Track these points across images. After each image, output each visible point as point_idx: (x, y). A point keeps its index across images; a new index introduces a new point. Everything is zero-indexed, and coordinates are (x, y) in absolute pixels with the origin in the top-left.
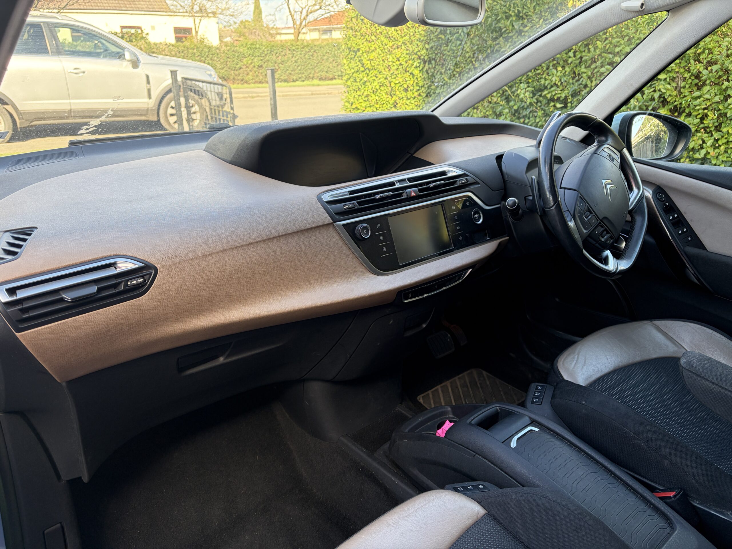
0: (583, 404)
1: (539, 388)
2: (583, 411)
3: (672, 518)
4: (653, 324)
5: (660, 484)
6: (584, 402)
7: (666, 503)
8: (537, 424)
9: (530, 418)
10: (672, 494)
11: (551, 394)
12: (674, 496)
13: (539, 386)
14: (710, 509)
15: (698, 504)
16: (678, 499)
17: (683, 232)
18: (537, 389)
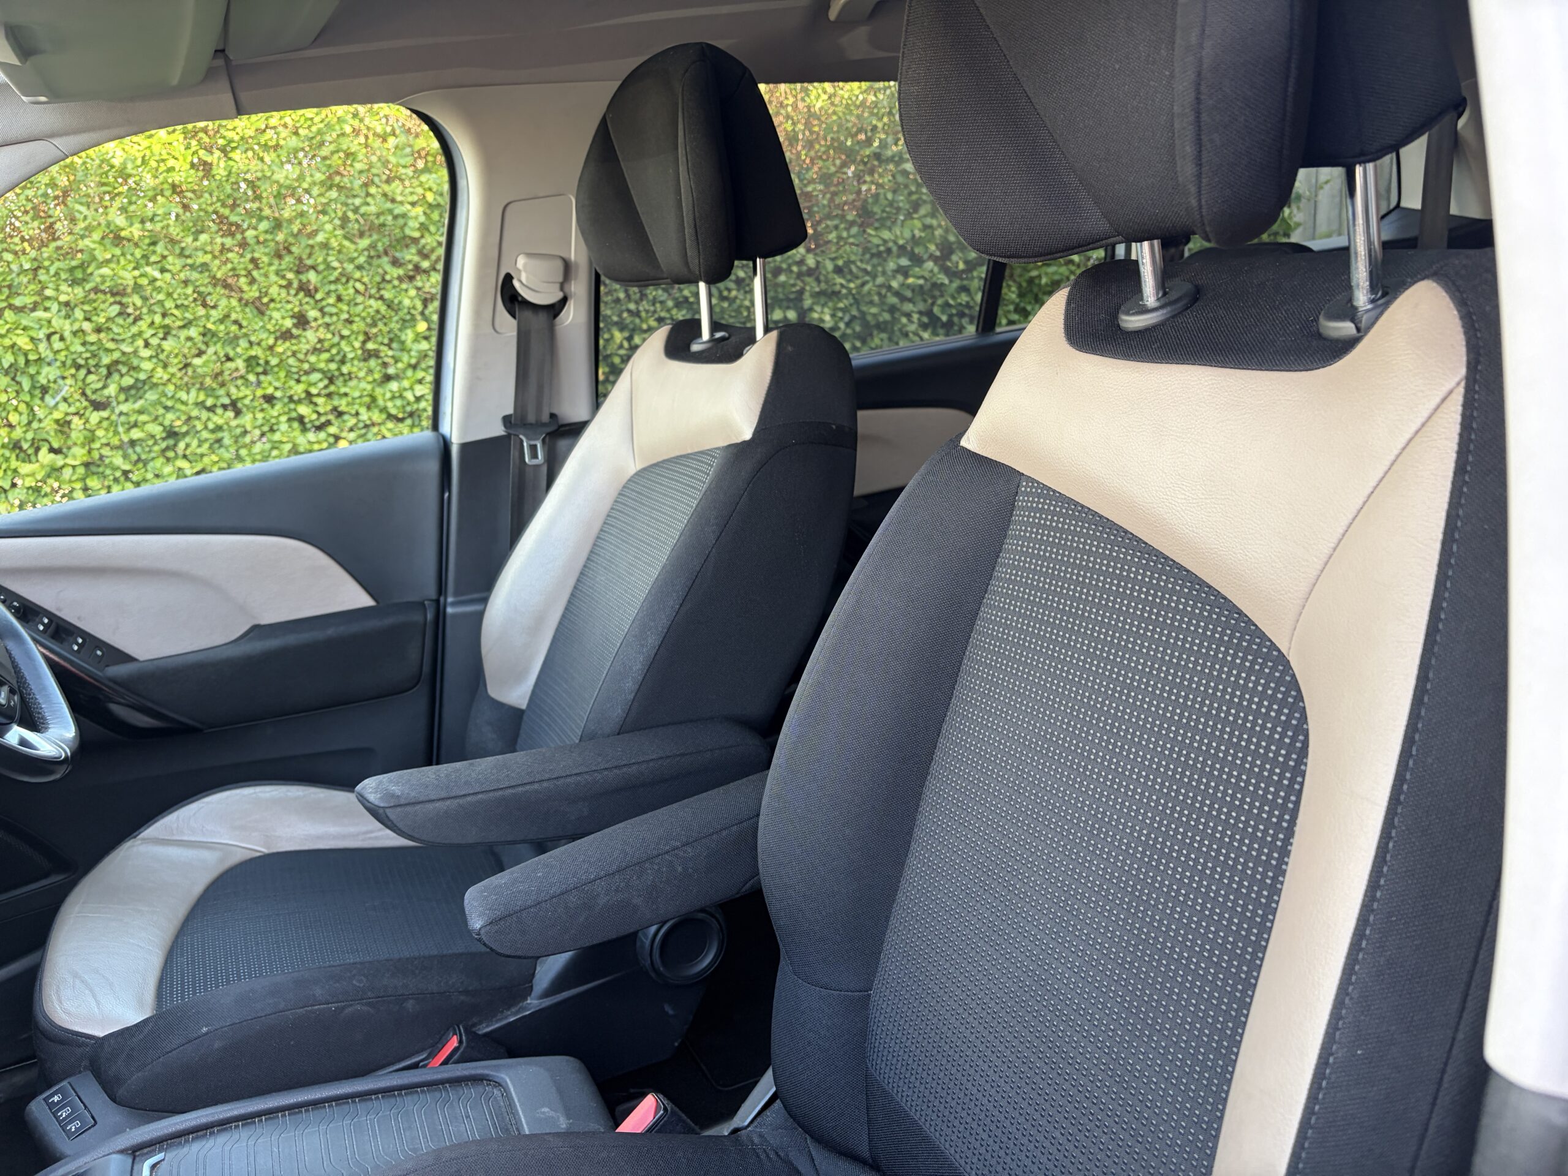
0: (206, 1034)
1: (56, 1099)
2: (217, 1045)
3: (486, 1072)
4: (143, 839)
5: (417, 1052)
6: (205, 1029)
7: (457, 1062)
8: (145, 1151)
9: (122, 1152)
10: (454, 1042)
11: (96, 1087)
12: (460, 1042)
13: (52, 1095)
14: (506, 1018)
15: (487, 1026)
16: (468, 1042)
17: (80, 646)
18: (51, 1106)
